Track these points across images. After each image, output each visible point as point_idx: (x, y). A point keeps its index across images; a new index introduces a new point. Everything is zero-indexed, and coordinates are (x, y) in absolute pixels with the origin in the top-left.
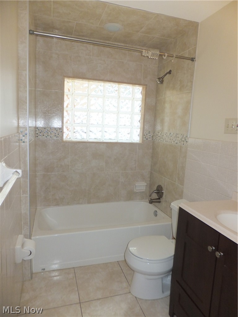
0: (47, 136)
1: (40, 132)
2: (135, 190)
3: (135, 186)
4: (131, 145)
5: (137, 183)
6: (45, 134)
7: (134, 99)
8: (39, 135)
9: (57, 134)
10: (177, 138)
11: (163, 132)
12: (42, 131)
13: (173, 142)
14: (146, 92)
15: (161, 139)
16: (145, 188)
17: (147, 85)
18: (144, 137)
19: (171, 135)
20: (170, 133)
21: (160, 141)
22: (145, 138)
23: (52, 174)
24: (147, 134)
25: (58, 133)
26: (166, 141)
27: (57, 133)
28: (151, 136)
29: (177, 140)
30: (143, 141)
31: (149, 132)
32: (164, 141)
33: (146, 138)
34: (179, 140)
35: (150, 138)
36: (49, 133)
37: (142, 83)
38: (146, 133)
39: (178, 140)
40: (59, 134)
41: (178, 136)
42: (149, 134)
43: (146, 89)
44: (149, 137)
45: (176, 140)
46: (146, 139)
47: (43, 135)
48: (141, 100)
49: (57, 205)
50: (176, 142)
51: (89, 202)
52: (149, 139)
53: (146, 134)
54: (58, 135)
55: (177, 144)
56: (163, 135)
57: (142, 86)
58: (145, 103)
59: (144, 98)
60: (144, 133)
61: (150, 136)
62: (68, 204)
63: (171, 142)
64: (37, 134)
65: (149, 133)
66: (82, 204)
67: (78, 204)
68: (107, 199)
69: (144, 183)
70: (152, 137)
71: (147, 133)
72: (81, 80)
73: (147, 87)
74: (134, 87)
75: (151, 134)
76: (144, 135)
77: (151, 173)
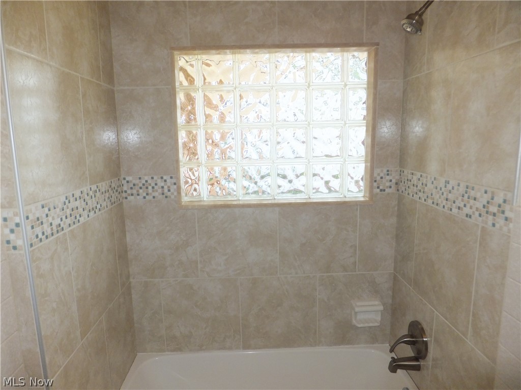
0: (145, 195)
1: (131, 188)
2: (354, 322)
3: (353, 313)
4: (343, 207)
5: (359, 304)
6: (141, 191)
7: (346, 85)
8: (129, 195)
9: (166, 190)
10: (472, 201)
11: (424, 175)
12: (134, 185)
13: (455, 211)
14: (376, 62)
15: (421, 194)
16: (379, 318)
17: (378, 44)
18: (375, 184)
19: (450, 187)
20: (447, 182)
21: (416, 197)
22: (378, 187)
23: (162, 282)
24: (382, 178)
25: (169, 187)
26: (433, 203)
27: (166, 187)
28: (394, 181)
29: (471, 208)
30: (372, 195)
31: (388, 171)
32: (430, 201)
33: (381, 188)
34: (477, 209)
35: (390, 187)
36: (150, 188)
37: (365, 41)
38: (379, 174)
39: (474, 209)
40: (172, 190)
41: (472, 193)
42: (388, 178)
43: (376, 54)
44: (388, 184)
45: (465, 206)
46: (381, 190)
47: (138, 195)
48: (365, 86)
49: (179, 349)
50: (467, 210)
51: (247, 347)
52: (388, 190)
53: (378, 178)
54: (169, 193)
55: (468, 219)
56: (424, 182)
57: (365, 48)
58: (375, 95)
59: (372, 80)
60: (375, 175)
61: (391, 181)
62: (201, 348)
63: (451, 210)
64: (126, 192)
65: (388, 175)
66: (230, 348)
67: (222, 349)
68: (288, 340)
69: (377, 303)
70: (397, 184)
71: (382, 175)
72: (214, 52)
73: (377, 49)
74: (345, 54)
75: (394, 177)
76: (375, 181)
77: (395, 279)
